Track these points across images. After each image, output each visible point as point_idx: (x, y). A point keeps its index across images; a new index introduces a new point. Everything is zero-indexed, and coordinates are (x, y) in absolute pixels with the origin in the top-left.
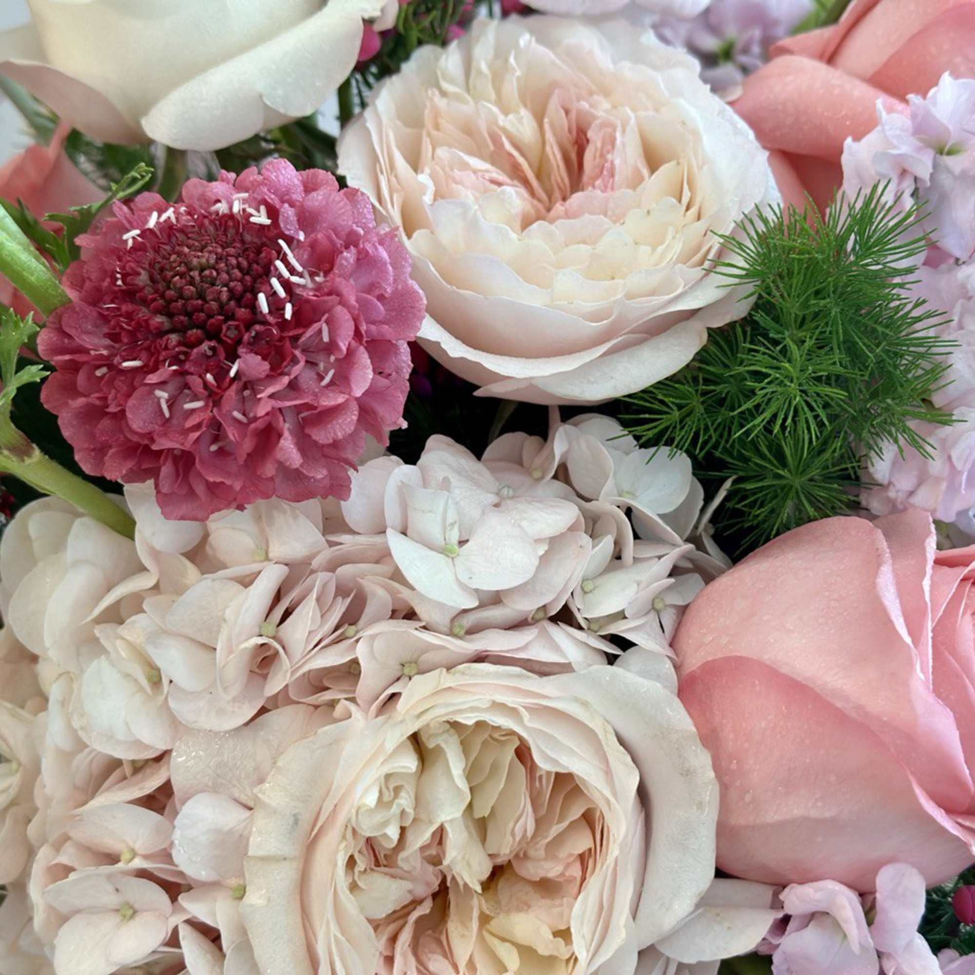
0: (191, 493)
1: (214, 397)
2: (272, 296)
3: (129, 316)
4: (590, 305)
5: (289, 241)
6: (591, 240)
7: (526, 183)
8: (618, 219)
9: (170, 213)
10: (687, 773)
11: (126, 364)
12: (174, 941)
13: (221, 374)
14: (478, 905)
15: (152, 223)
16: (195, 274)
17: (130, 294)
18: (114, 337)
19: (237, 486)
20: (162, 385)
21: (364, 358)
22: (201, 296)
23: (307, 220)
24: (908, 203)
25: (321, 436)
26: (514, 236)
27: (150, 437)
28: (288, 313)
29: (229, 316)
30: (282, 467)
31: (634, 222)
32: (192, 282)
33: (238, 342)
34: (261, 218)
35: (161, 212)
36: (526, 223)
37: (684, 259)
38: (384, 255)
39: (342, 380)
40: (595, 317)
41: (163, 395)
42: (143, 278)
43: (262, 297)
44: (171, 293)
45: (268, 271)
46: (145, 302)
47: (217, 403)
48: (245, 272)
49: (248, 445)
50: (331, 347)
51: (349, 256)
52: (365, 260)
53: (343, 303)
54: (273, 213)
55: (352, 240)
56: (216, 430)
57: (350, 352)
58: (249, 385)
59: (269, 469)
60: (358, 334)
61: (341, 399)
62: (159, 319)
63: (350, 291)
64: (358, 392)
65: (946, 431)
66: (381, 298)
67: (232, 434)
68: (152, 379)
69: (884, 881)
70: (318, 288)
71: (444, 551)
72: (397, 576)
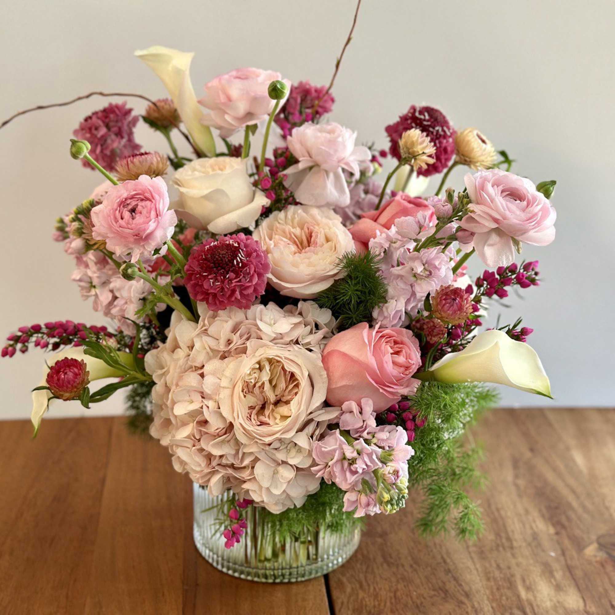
0: (215, 304)
1: (223, 282)
2: (237, 261)
3: (206, 264)
4: (307, 273)
5: (242, 250)
6: (309, 258)
7: (297, 245)
8: (317, 254)
9: (216, 243)
10: (321, 376)
11: (204, 274)
12: (202, 407)
13: (225, 277)
14: (271, 407)
15: (212, 244)
16: (221, 256)
17: (206, 259)
18: (202, 268)
19: (226, 302)
20: (211, 279)
21: (256, 276)
22: (222, 260)
23: (246, 246)
24: (382, 254)
25: (245, 292)
26: (291, 256)
27: (208, 290)
28: (240, 265)
29: (228, 265)
30: (236, 298)
31: (320, 255)
32: (220, 257)
33: (229, 270)
34: (236, 245)
35: (214, 242)
36: (295, 253)
37: (330, 264)
38: (262, 254)
39: (251, 281)
40: (308, 275)
41: (211, 281)
42: (209, 256)
43: (235, 261)
44: (215, 259)
45: (237, 256)
46: (209, 261)
47: (223, 283)
48: (232, 256)
49: (229, 293)
50: (249, 273)
51: (255, 254)
52: (258, 256)
53: (252, 264)
54: (239, 244)
55: (256, 251)
56: (222, 289)
57: (253, 275)
58: (231, 280)
59: (233, 299)
60: (255, 271)
61: (250, 284)
62: (212, 265)
63: (254, 261)
64: (254, 283)
65: (386, 305)
66: (261, 264)
67: (226, 290)
68: (210, 277)
69: (363, 401)
70: (247, 261)
71: (270, 325)
72: (259, 329)
